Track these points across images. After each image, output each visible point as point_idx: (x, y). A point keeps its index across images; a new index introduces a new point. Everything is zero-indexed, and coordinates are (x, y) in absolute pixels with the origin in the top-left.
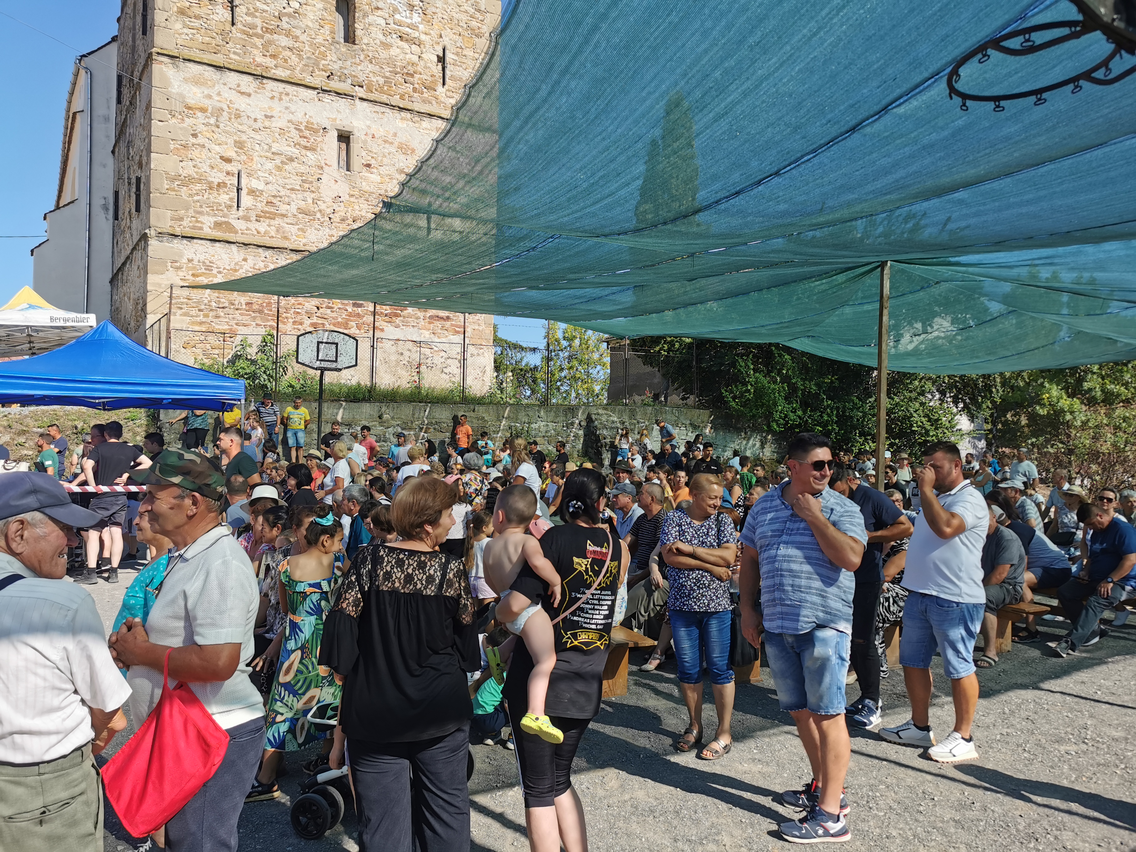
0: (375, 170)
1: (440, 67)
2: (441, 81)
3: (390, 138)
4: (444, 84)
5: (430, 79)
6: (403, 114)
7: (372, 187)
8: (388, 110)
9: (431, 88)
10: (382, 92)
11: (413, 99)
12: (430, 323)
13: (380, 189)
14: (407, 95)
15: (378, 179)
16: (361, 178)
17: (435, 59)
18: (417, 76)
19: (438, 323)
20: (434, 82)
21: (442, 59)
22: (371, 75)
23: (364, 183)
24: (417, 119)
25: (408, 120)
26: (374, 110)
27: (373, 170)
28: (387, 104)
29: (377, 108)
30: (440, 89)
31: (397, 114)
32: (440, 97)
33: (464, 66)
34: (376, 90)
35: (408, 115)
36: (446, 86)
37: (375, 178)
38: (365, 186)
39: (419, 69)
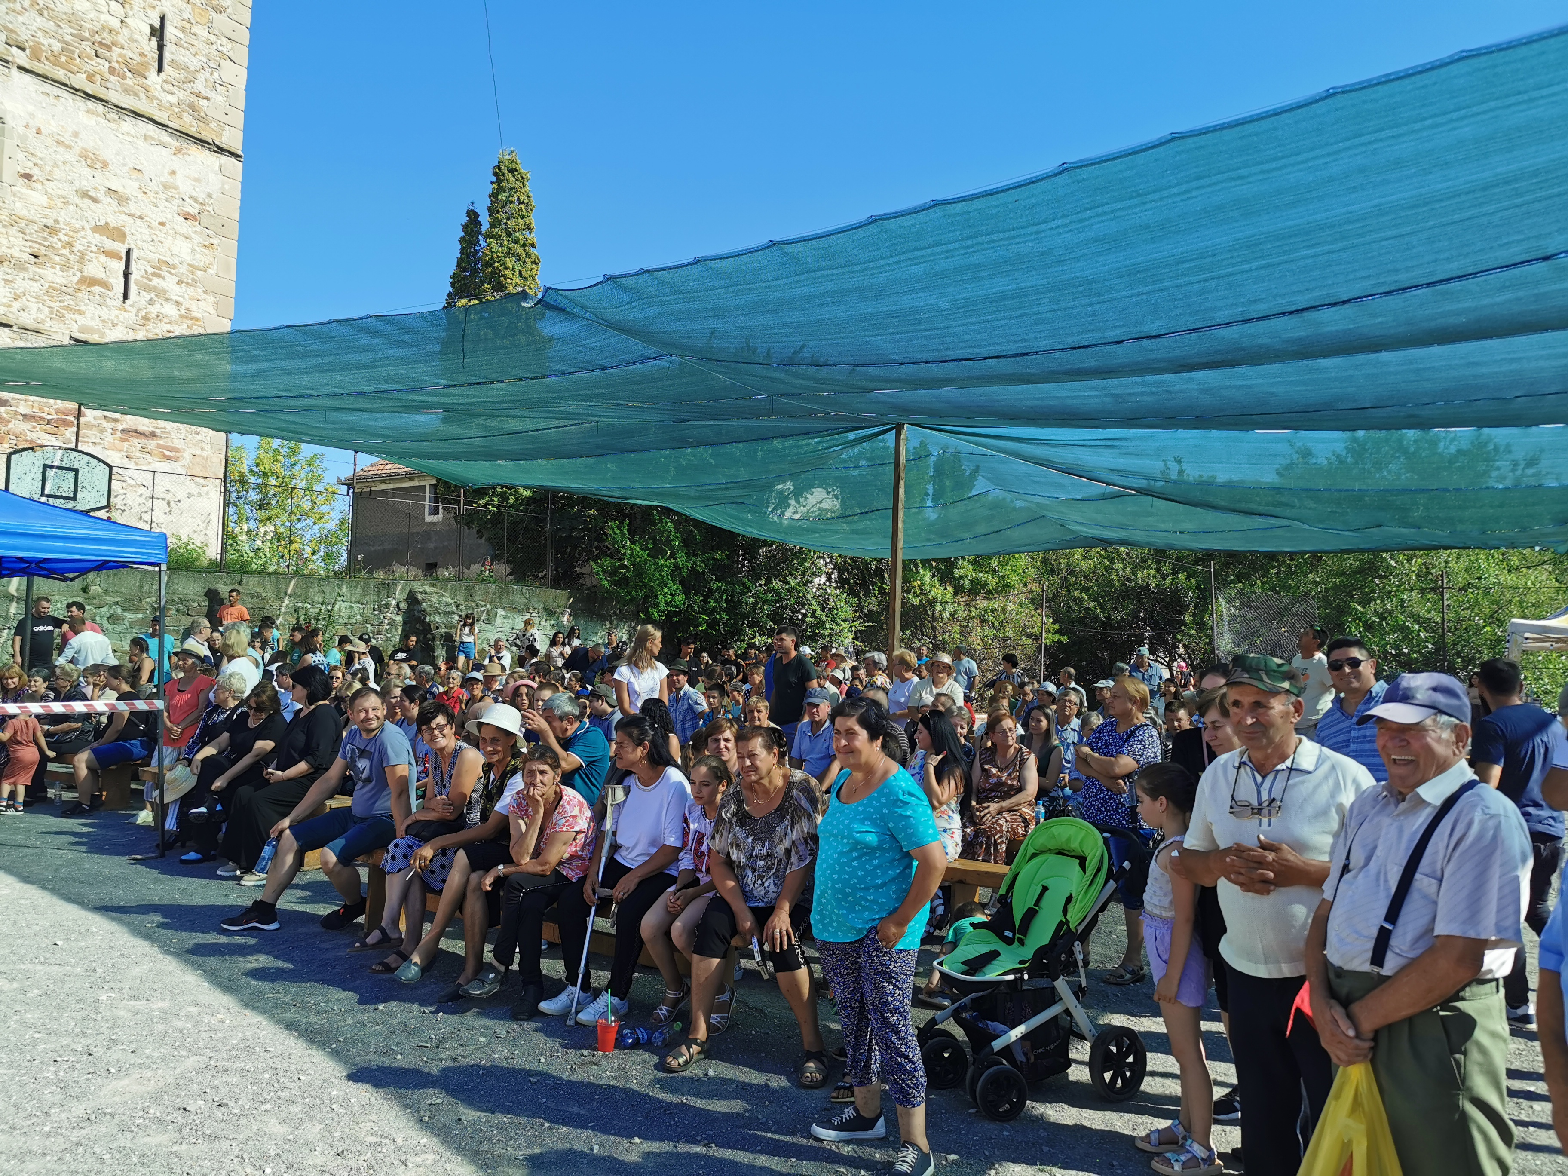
0: (38, 186)
1: (154, 42)
2: (156, 65)
3: (68, 139)
4: (160, 69)
5: (138, 59)
6: (91, 104)
7: (33, 212)
8: (66, 94)
9: (139, 73)
10: (57, 63)
11: (109, 85)
12: (122, 440)
13: (46, 217)
14: (98, 77)
15: (44, 200)
16: (14, 195)
17: (148, 31)
18: (117, 50)
19: (135, 441)
20: (145, 65)
21: (158, 32)
22: (40, 34)
23: (18, 204)
24: (113, 115)
25: (98, 115)
26: (42, 89)
27: (35, 185)
28: (65, 85)
29: (48, 87)
30: (152, 75)
31: (80, 103)
32: (152, 89)
33: (193, 50)
34: (47, 59)
35: (100, 108)
36: (163, 75)
37: (37, 197)
38: (19, 208)
39: (121, 39)
